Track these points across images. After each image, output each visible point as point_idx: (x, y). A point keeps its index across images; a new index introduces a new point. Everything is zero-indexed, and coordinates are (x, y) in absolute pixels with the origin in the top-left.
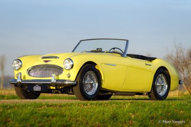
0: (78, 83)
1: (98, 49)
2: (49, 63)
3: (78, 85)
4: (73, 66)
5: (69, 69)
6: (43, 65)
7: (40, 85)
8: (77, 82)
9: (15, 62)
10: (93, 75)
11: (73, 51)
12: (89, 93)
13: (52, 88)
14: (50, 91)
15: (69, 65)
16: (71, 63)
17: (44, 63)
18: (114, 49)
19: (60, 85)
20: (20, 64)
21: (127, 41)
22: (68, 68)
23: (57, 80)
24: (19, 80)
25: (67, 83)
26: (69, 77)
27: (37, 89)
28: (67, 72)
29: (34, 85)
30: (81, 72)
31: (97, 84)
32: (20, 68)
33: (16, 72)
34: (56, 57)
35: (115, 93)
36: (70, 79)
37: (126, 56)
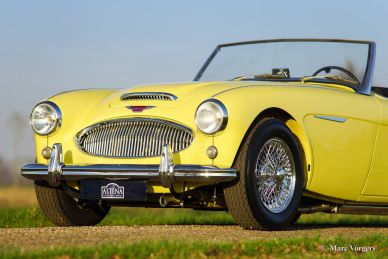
0: (242, 175)
1: (275, 71)
2: (145, 114)
3: (243, 181)
4: (225, 121)
5: (213, 134)
6: (127, 120)
7: (121, 182)
8: (238, 173)
9: (39, 110)
10: (282, 151)
11: (198, 78)
12: (270, 207)
13: (158, 189)
14: (153, 201)
15: (212, 119)
16: (220, 115)
17: (130, 114)
18: (327, 70)
19: (185, 181)
20: (54, 116)
21: (371, 46)
22: (209, 130)
23: (178, 167)
24: (54, 168)
25: (207, 175)
26: (213, 157)
27: (112, 192)
28: (208, 142)
29: (104, 181)
30: (248, 142)
31: (293, 180)
32: (54, 130)
33: (42, 143)
34: (166, 97)
35: (339, 206)
36: (218, 162)
37: (369, 91)
